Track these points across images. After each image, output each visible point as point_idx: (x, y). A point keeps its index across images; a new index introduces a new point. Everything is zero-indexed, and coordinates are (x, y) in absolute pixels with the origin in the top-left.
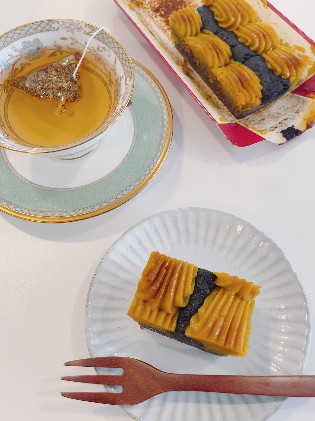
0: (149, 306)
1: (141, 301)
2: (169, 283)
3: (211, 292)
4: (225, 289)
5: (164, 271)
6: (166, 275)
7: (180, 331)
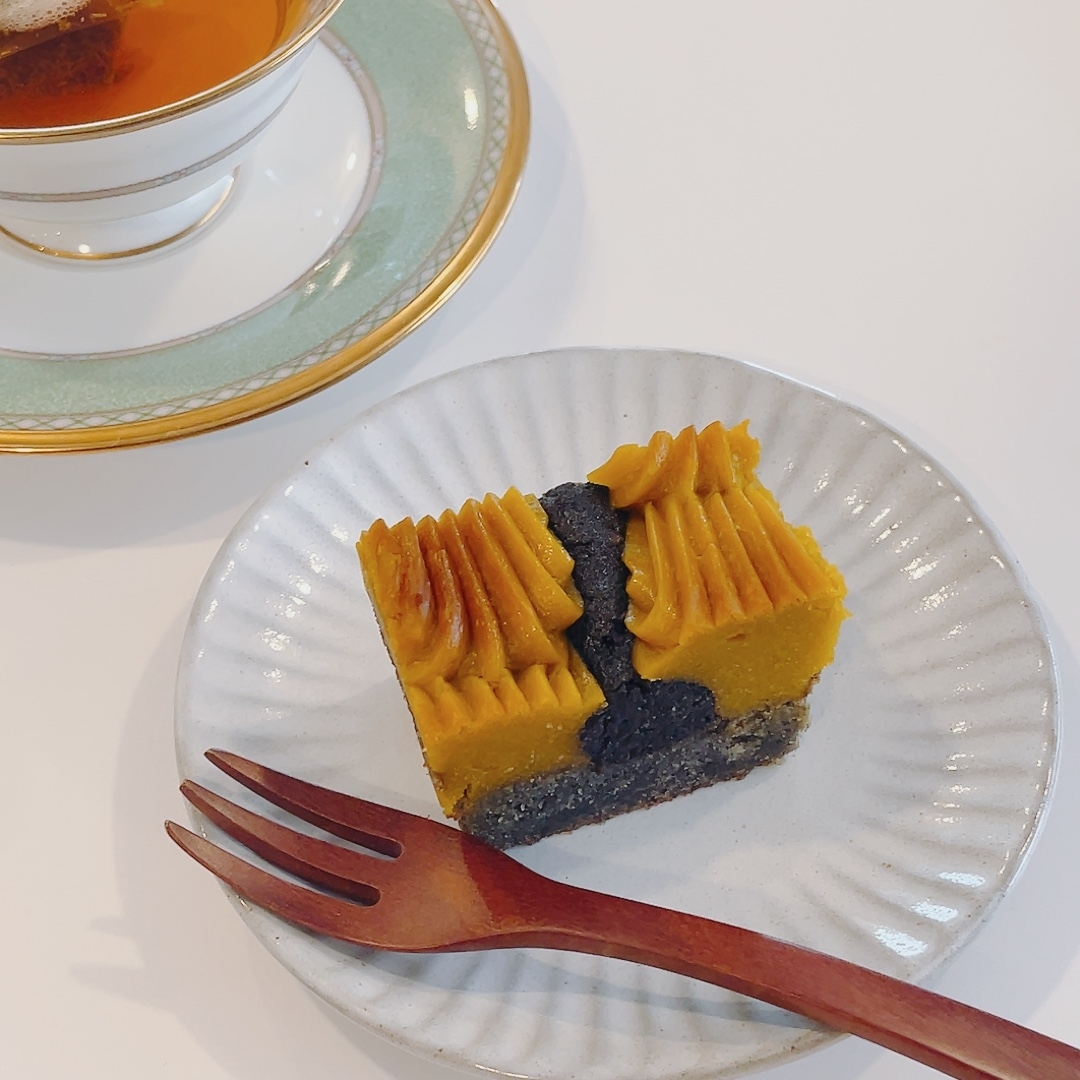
0: (475, 680)
1: (440, 680)
2: (483, 578)
3: (623, 533)
4: (656, 498)
5: (441, 559)
6: (455, 566)
7: (621, 685)
